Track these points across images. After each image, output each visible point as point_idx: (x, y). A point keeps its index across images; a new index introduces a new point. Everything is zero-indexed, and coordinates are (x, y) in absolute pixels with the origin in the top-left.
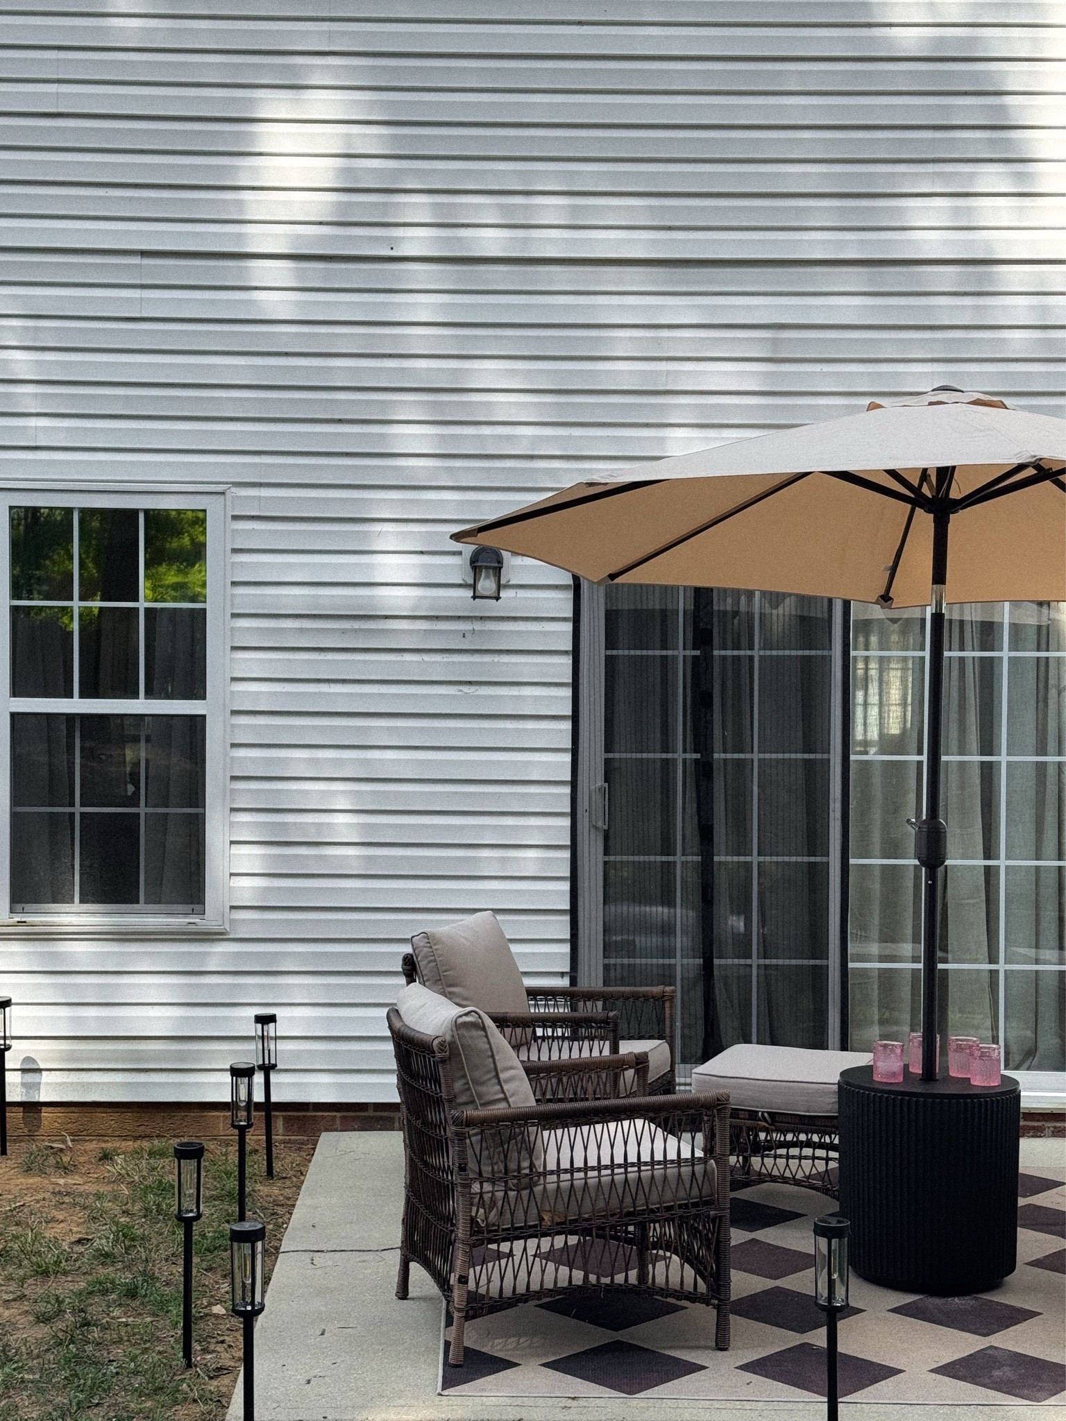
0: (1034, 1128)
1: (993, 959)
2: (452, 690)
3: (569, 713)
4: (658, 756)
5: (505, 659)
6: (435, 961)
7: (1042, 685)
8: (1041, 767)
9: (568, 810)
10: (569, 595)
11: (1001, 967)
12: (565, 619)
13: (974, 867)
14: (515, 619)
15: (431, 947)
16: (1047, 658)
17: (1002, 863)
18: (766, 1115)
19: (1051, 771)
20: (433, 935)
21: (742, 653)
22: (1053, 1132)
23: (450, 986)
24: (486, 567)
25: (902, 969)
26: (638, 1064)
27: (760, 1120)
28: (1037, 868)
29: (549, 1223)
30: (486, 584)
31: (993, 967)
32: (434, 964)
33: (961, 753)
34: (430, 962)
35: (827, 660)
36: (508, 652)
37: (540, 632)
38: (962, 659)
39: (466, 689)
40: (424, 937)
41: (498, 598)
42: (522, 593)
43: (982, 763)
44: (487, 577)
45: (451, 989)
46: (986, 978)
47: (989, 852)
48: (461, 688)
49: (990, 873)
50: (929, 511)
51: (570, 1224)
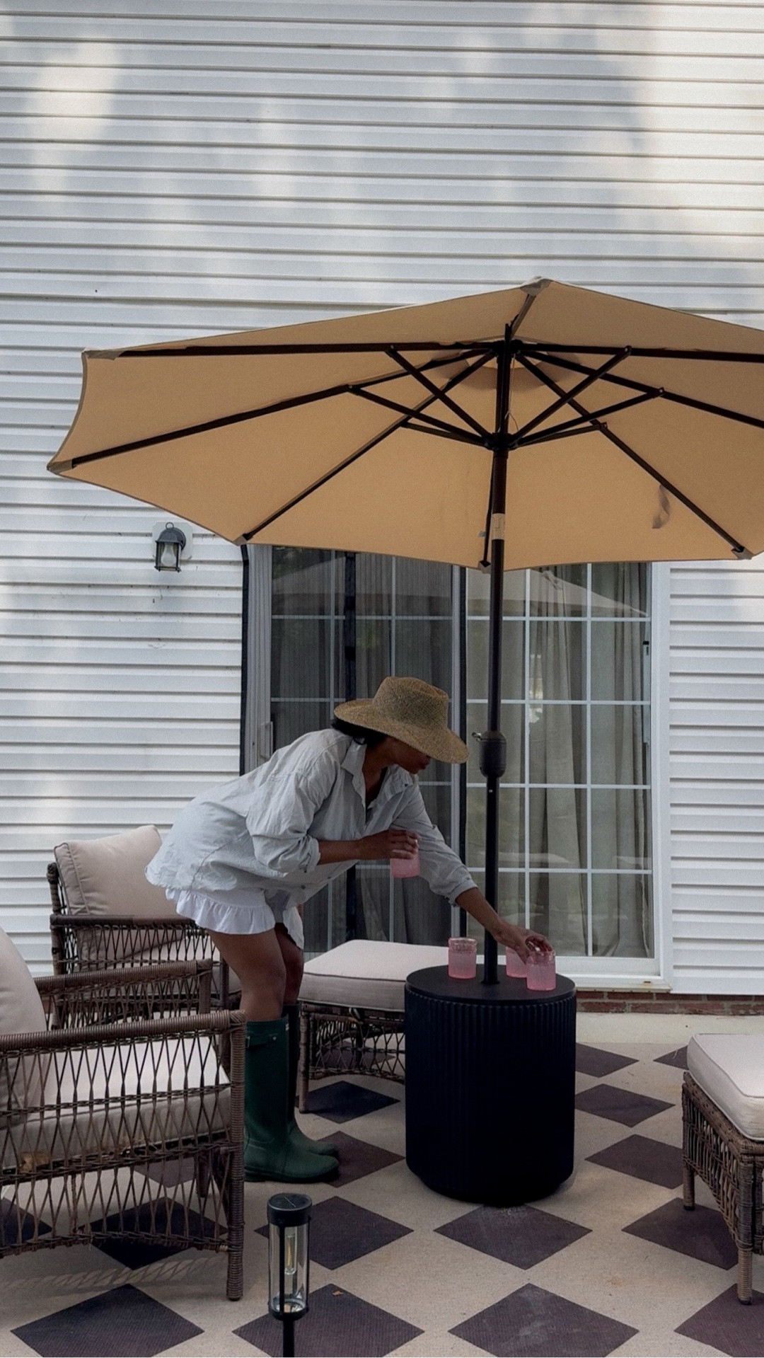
0: (618, 1005)
1: (583, 864)
2: (144, 645)
3: (239, 663)
4: (318, 700)
5: (187, 620)
6: (74, 868)
7: (619, 645)
8: (619, 709)
9: (238, 743)
10: (240, 569)
11: (589, 871)
12: (237, 589)
13: (568, 789)
14: (196, 588)
15: (70, 857)
16: (623, 623)
17: (588, 786)
18: (355, 1011)
19: (627, 713)
20: (74, 846)
21: (384, 618)
22: (632, 1008)
23: (88, 891)
24: (169, 544)
25: (510, 873)
26: (199, 972)
27: (350, 1016)
28: (617, 790)
29: (30, 1166)
30: (168, 557)
31: (583, 871)
32: (73, 871)
33: (557, 698)
34: (69, 869)
35: (449, 623)
36: (190, 614)
37: (216, 599)
38: (556, 623)
39: (155, 644)
40: (65, 848)
41: (177, 569)
42: (201, 567)
43: (573, 706)
44: (168, 551)
45: (88, 895)
46: (577, 881)
47: (579, 778)
48: (151, 643)
49: (580, 794)
50: (489, 448)
51: (54, 1167)
